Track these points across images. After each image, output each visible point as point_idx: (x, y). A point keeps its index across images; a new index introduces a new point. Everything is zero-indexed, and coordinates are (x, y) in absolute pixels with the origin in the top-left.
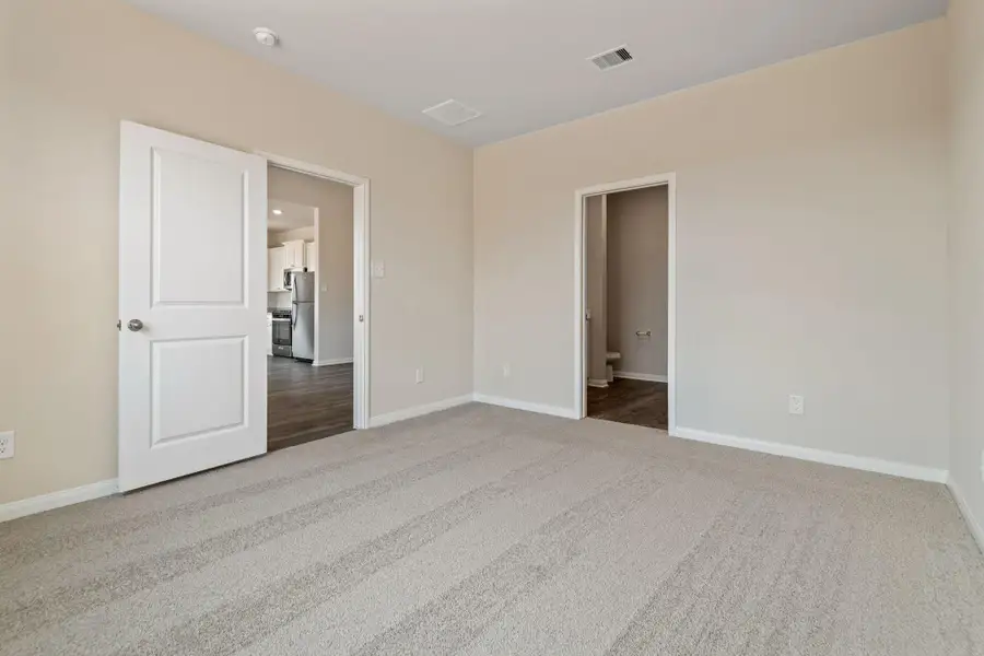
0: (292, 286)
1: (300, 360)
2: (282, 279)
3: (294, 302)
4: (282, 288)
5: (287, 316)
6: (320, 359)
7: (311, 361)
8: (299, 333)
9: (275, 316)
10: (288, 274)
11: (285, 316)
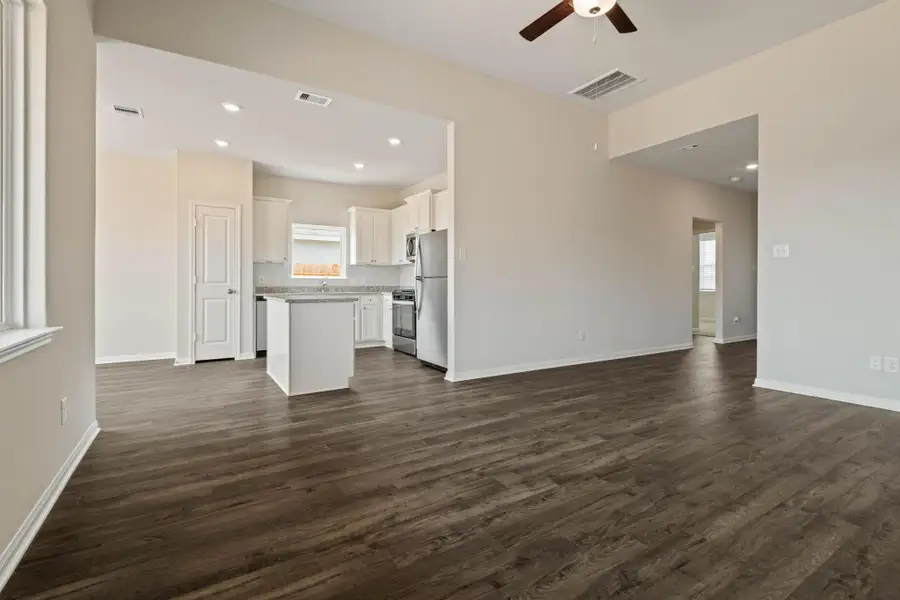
0: (416, 257)
1: (426, 365)
2: (405, 248)
3: (419, 278)
4: (406, 261)
5: (411, 298)
6: (457, 370)
7: (443, 371)
8: (425, 325)
9: (397, 297)
10: (411, 241)
11: (407, 298)
